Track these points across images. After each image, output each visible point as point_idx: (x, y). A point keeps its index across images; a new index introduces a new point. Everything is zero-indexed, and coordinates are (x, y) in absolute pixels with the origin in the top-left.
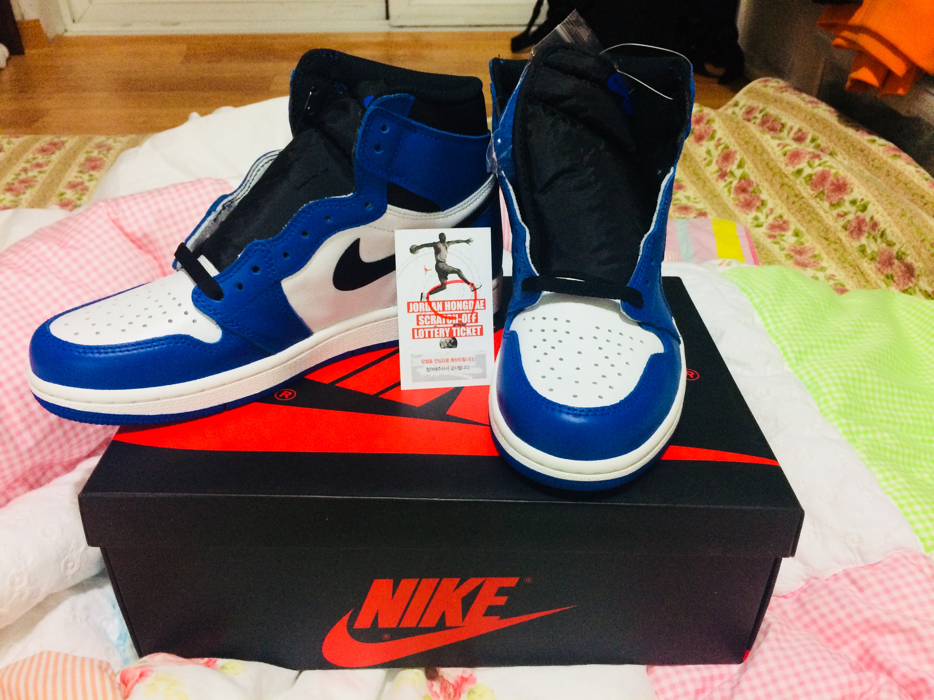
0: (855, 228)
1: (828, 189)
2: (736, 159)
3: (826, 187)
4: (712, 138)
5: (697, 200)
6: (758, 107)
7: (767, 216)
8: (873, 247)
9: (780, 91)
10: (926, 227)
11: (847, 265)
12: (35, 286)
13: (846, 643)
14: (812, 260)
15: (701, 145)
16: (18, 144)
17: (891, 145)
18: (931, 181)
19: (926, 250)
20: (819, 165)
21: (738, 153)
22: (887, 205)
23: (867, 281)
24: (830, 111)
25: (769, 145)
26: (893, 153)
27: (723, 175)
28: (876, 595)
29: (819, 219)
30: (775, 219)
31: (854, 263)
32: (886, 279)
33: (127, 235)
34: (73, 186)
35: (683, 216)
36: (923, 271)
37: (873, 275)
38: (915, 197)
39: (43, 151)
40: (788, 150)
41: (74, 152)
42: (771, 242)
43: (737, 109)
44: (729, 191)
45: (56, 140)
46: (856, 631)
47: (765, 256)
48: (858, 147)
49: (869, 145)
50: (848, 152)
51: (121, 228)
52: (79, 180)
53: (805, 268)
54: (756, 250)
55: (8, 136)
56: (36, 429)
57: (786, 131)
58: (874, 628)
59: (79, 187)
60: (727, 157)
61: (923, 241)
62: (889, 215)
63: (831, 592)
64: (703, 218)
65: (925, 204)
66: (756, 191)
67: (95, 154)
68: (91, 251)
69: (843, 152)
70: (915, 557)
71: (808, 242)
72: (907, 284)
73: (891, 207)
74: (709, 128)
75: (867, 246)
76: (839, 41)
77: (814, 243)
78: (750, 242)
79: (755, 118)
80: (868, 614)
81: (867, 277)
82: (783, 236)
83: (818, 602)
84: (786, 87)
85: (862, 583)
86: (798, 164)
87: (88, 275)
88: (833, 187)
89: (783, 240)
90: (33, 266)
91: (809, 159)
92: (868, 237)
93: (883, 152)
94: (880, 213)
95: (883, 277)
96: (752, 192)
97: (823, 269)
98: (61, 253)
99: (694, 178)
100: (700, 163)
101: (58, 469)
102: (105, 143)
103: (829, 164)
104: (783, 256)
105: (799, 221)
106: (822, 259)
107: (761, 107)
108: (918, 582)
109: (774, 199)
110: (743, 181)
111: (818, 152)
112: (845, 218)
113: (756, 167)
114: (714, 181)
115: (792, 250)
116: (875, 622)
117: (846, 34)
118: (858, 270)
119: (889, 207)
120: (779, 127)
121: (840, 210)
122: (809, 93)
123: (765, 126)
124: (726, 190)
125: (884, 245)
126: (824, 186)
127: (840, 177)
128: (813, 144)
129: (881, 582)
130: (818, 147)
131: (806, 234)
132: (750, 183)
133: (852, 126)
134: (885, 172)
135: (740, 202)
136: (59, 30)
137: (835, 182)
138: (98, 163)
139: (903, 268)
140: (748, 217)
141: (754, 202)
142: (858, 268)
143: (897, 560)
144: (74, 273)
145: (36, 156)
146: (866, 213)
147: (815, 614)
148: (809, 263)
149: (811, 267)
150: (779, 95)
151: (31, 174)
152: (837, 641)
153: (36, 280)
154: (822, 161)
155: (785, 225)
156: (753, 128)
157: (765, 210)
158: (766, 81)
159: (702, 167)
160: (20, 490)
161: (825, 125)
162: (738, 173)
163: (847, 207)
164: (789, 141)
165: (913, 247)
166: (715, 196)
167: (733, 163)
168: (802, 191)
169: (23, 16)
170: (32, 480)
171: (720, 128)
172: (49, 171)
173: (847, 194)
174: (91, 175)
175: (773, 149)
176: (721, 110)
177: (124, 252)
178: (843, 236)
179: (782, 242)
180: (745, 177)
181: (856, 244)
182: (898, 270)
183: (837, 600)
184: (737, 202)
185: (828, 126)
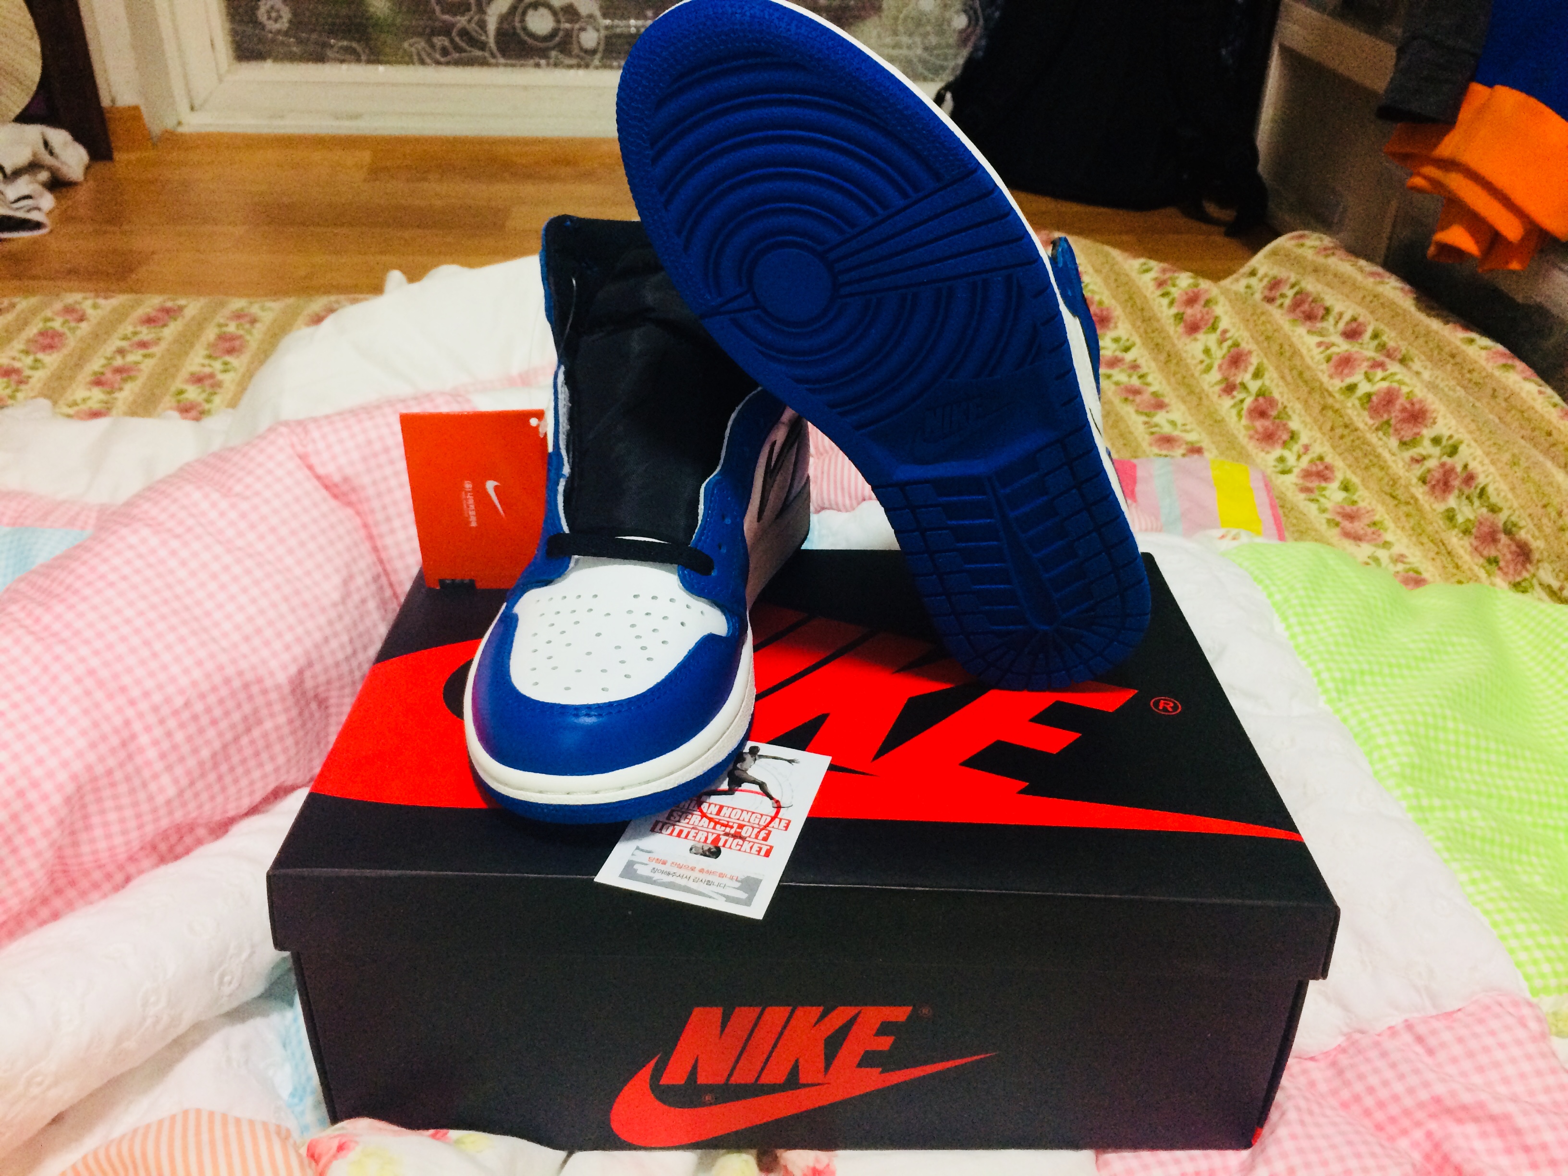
0: (1438, 481)
1: (1396, 417)
2: (1251, 364)
3: (1393, 415)
4: (1214, 328)
5: (1188, 427)
6: (1288, 278)
7: (1299, 457)
8: (1466, 513)
9: (1324, 253)
10: (1550, 484)
11: (1425, 540)
12: (184, 553)
13: (1404, 1132)
14: (1370, 530)
15: (1196, 340)
16: (108, 308)
17: (1500, 347)
18: (1562, 409)
19: (1550, 520)
20: (1383, 379)
21: (1254, 354)
22: (1489, 446)
23: (1457, 567)
24: (1402, 289)
25: (1304, 343)
26: (1503, 361)
27: (1229, 388)
28: (1454, 1060)
29: (1382, 463)
30: (1312, 462)
31: (1437, 536)
32: (1486, 564)
33: (318, 478)
34: (198, 380)
35: (1164, 452)
36: (1546, 554)
37: (1467, 558)
38: (1536, 433)
39: (149, 321)
40: (1333, 353)
41: (199, 324)
42: (1305, 500)
43: (1253, 281)
44: (1239, 415)
45: (169, 304)
46: (1420, 1115)
47: (1295, 521)
48: (1447, 349)
49: (1465, 347)
50: (1430, 358)
51: (310, 468)
52: (207, 370)
53: (1358, 542)
54: (1280, 511)
55: (92, 294)
56: (179, 771)
57: (1331, 320)
58: (1449, 1111)
59: (207, 382)
60: (1236, 360)
61: (1545, 506)
62: (1493, 462)
63: (1384, 1054)
64: (1196, 456)
65: (1554, 445)
66: (1283, 415)
67: (232, 328)
68: (267, 501)
69: (1423, 357)
70: (1516, 1004)
71: (1363, 500)
72: (1520, 574)
73: (1496, 451)
74: (1207, 313)
75: (1457, 511)
76: (1418, 181)
77: (1374, 502)
78: (1271, 499)
79: (1283, 296)
80: (1440, 1089)
81: (1456, 560)
82: (1324, 489)
83: (1364, 1068)
84: (1335, 248)
85: (1432, 1041)
86: (1350, 375)
87: (261, 538)
88: (1405, 415)
89: (1324, 496)
90: (181, 523)
91: (1366, 369)
92: (1459, 497)
93: (1487, 360)
94: (1478, 459)
95: (1481, 561)
96: (1275, 418)
97: (1387, 545)
98: (224, 504)
99: (1183, 392)
100: (1193, 368)
101: (201, 832)
102: (246, 311)
103: (1398, 377)
104: (1324, 521)
105: (1350, 466)
106: (1386, 530)
107: (1293, 279)
108: (1519, 1043)
109: (1311, 430)
110: (1261, 400)
111: (1380, 357)
112: (1423, 465)
113: (1283, 377)
114: (1215, 398)
115: (1339, 513)
116: (1449, 1103)
117: (1430, 171)
118: (1442, 548)
119: (1494, 450)
120: (1321, 312)
121: (1414, 452)
122: (1369, 259)
123: (1298, 311)
124: (1234, 412)
125: (1484, 510)
126: (1389, 412)
127: (1415, 400)
128: (1376, 342)
129: (1460, 1040)
130: (1382, 347)
131: (1361, 487)
132: (1272, 402)
133: (1437, 316)
134: (1489, 391)
135: (1256, 432)
136: (169, 123)
137: (1408, 406)
138: (237, 343)
139: (1514, 548)
140: (1268, 458)
141: (1280, 433)
142: (1443, 544)
143: (1487, 1008)
144: (241, 534)
145: (139, 329)
146: (1456, 458)
147: (1359, 1087)
148: (1366, 535)
149: (1369, 541)
150: (1321, 260)
151: (131, 358)
152: (1392, 1129)
153: (186, 544)
154: (1388, 372)
155: (1327, 472)
156: (1279, 316)
157: (1297, 447)
158: (1301, 237)
159: (1197, 374)
160: (146, 863)
161: (1395, 314)
162: (1254, 386)
163: (1426, 447)
164: (1337, 339)
165: (1530, 515)
166: (1216, 421)
167: (1246, 371)
168: (1355, 419)
169: (113, 101)
170: (163, 847)
171: (1226, 313)
172: (158, 355)
173: (1426, 426)
174: (226, 363)
175: (1309, 350)
176: (1226, 283)
177: (315, 505)
178: (1420, 492)
179: (1322, 500)
180: (1264, 392)
181: (1440, 507)
182: (1505, 551)
183: (1393, 1066)
184: (1252, 432)
185: (1398, 314)
